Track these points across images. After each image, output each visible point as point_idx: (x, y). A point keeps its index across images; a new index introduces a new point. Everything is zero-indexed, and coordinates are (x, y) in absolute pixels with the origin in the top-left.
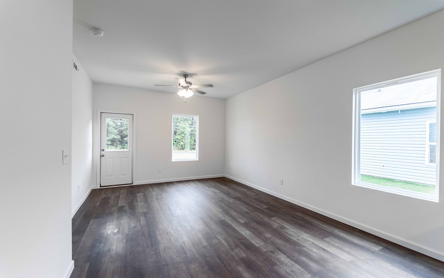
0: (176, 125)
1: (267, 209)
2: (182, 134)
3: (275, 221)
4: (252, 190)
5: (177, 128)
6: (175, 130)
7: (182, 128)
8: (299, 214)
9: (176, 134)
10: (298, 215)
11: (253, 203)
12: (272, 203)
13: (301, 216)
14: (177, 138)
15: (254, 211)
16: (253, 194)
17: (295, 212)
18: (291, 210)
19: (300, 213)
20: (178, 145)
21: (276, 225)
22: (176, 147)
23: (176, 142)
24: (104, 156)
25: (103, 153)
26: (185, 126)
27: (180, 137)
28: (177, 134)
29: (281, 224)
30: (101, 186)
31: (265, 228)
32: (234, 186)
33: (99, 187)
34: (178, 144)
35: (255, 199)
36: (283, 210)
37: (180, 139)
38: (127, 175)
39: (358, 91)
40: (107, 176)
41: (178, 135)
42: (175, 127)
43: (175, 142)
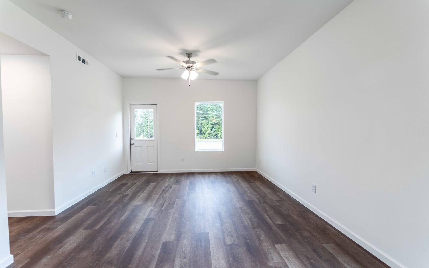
1: (279, 226)
3: (278, 252)
4: (278, 192)
8: (330, 247)
10: (328, 248)
11: (266, 212)
12: (295, 217)
13: (331, 251)
15: (259, 227)
16: (274, 199)
17: (323, 242)
18: (319, 236)
19: (332, 245)
21: (276, 261)
24: (133, 144)
25: (132, 142)
29: (286, 261)
30: (131, 172)
31: (254, 261)
32: (258, 184)
33: (129, 172)
35: (273, 208)
36: (306, 234)
38: (153, 163)
40: (137, 163)
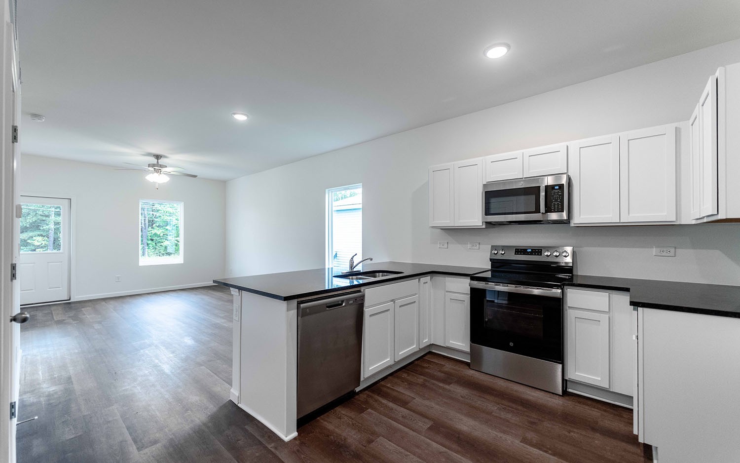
0: (154, 209)
2: (166, 226)
5: (155, 214)
6: (151, 218)
7: (167, 214)
9: (152, 225)
14: (155, 234)
20: (157, 247)
22: (153, 250)
23: (152, 240)
26: (174, 211)
27: (163, 231)
28: (154, 225)
34: (159, 245)
37: (162, 235)
38: (59, 287)
39: (330, 191)
41: (158, 228)
42: (151, 213)
43: (149, 242)
